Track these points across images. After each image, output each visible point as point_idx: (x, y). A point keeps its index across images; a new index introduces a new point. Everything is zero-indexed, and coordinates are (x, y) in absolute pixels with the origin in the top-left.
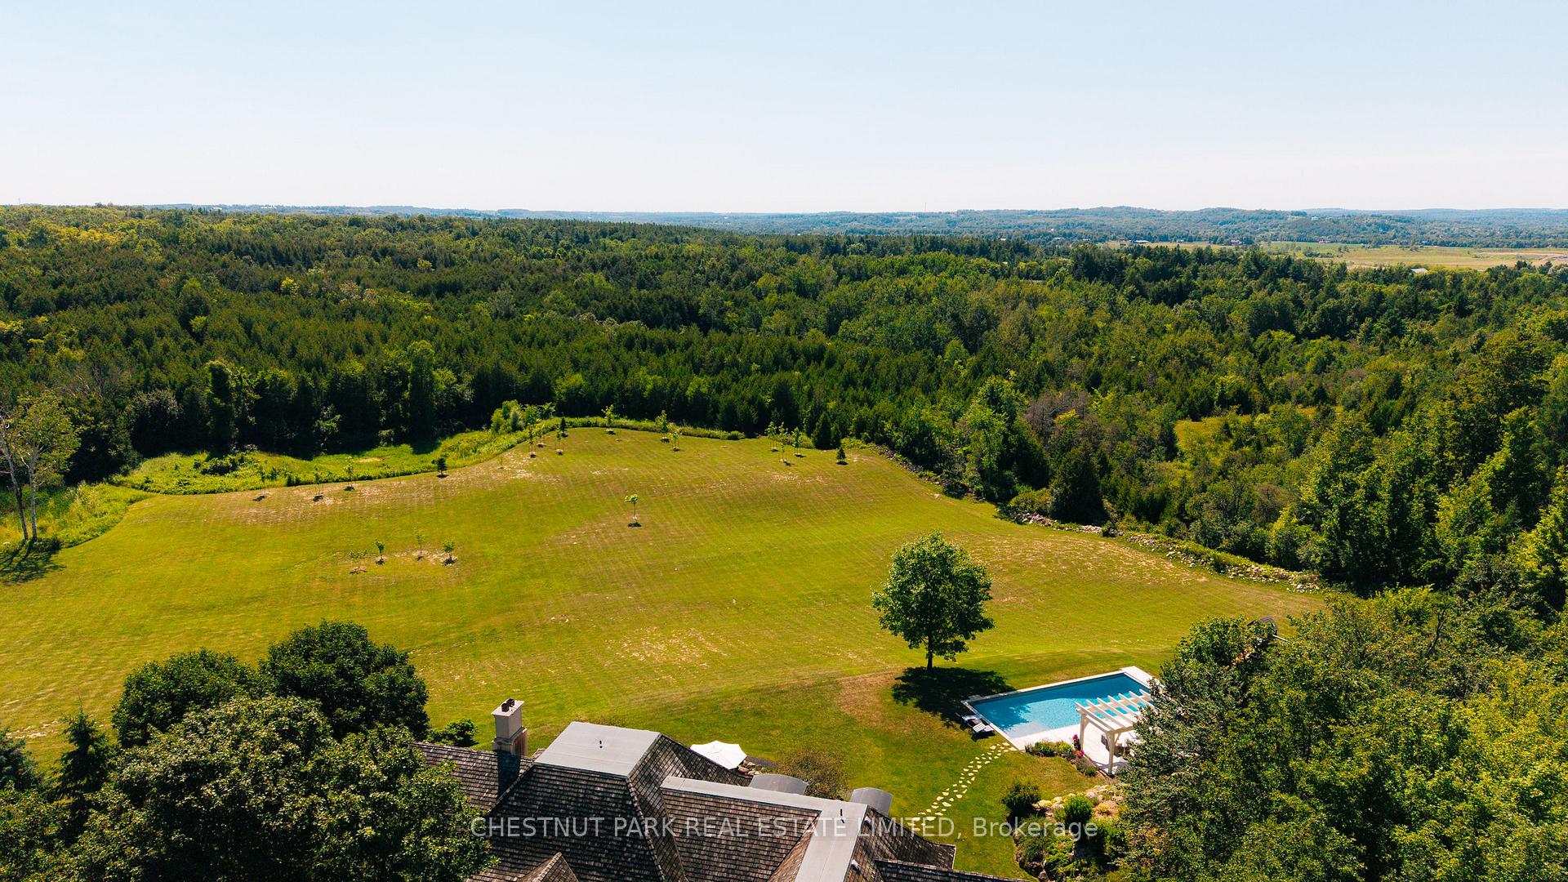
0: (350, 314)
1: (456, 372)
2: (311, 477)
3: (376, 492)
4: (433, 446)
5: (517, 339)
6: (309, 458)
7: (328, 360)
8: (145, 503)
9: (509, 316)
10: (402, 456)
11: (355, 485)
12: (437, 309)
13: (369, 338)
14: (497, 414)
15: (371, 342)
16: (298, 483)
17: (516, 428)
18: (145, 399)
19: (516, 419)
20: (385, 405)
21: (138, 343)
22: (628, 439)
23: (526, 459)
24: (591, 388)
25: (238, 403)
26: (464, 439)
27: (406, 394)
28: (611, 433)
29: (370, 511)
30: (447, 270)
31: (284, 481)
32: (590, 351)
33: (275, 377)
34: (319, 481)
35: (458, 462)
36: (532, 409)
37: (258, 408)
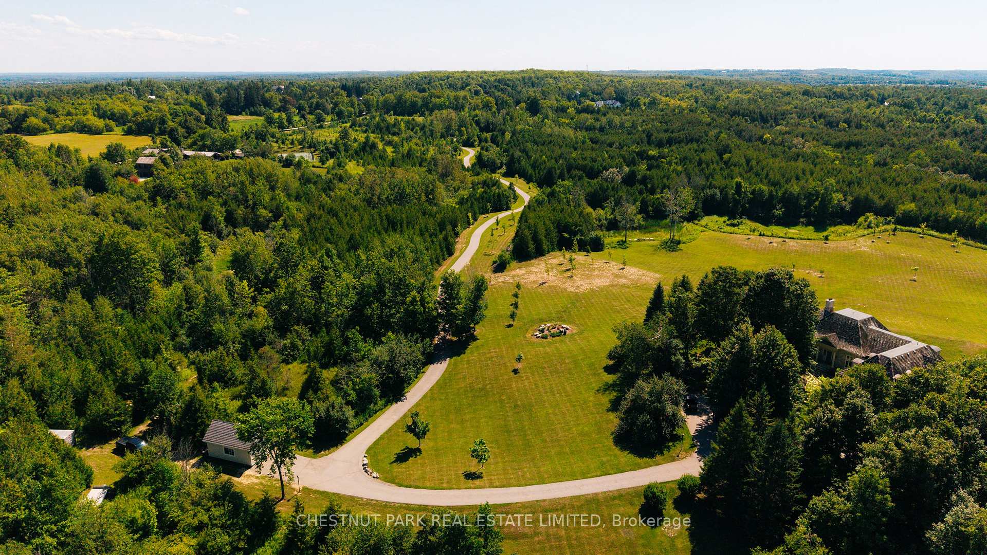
0: (796, 157)
1: (845, 195)
2: (769, 234)
3: (795, 244)
4: (825, 230)
5: (884, 180)
6: (767, 226)
7: (782, 181)
8: (707, 233)
9: (885, 164)
10: (809, 231)
11: (787, 240)
12: (843, 158)
13: (804, 172)
14: (861, 219)
15: (804, 174)
16: (763, 235)
17: (869, 227)
18: (709, 192)
19: (870, 222)
20: (805, 207)
21: (704, 165)
22: (929, 241)
23: (869, 243)
24: (919, 212)
25: (744, 198)
26: (840, 229)
27: (817, 203)
28: (922, 237)
29: (792, 251)
30: (857, 131)
31: (758, 233)
32: (925, 191)
33: (760, 189)
34: (772, 236)
35: (835, 238)
36: (881, 219)
37: (750, 201)
